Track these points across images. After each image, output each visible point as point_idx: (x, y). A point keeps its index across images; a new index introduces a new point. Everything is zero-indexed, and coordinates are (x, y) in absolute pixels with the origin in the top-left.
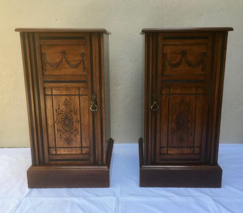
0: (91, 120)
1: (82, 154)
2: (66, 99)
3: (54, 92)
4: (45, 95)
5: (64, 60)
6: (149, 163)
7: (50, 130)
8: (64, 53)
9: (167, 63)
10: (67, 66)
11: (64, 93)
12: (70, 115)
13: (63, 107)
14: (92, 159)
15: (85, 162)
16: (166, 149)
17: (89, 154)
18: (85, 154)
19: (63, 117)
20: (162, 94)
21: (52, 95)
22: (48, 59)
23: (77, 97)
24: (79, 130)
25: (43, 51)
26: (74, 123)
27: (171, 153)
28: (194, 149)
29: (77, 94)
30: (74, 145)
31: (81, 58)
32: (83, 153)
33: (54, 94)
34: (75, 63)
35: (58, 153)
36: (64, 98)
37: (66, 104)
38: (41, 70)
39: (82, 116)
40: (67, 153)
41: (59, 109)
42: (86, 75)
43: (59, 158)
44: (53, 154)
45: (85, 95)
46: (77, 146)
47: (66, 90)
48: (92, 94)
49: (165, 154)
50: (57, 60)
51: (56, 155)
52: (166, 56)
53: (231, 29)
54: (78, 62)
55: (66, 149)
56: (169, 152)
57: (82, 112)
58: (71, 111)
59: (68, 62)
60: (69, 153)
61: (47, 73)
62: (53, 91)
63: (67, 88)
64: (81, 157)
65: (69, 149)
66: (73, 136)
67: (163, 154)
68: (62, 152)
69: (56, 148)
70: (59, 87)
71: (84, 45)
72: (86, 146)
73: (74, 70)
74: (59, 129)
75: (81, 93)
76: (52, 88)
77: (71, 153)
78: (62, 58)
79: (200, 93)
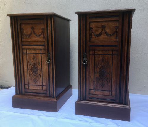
0: (47, 69)
2: (34, 56)
4: (23, 53)
5: (33, 32)
6: (82, 99)
7: (25, 74)
8: (33, 28)
9: (92, 34)
10: (34, 36)
11: (33, 52)
12: (36, 65)
13: (32, 61)
14: (48, 93)
15: (44, 95)
16: (93, 90)
17: (46, 90)
19: (32, 66)
20: (89, 54)
21: (27, 53)
22: (24, 32)
23: (40, 54)
24: (41, 75)
25: (22, 27)
27: (96, 94)
28: (111, 92)
30: (38, 84)
31: (42, 31)
32: (43, 89)
34: (39, 34)
35: (30, 88)
36: (33, 55)
37: (34, 59)
38: (21, 39)
39: (42, 66)
40: (34, 88)
41: (30, 61)
42: (45, 41)
43: (30, 91)
44: (27, 89)
45: (44, 54)
46: (40, 85)
47: (34, 50)
48: (48, 53)
50: (29, 33)
51: (29, 89)
52: (92, 29)
55: (34, 86)
58: (37, 63)
59: (35, 34)
61: (24, 40)
62: (27, 51)
64: (42, 92)
66: (38, 79)
67: (91, 94)
68: (32, 87)
69: (28, 85)
70: (30, 49)
71: (43, 23)
72: (45, 85)
73: (38, 38)
74: (30, 73)
75: (42, 52)
76: (26, 49)
77: (36, 89)
78: (32, 31)
79: (115, 54)
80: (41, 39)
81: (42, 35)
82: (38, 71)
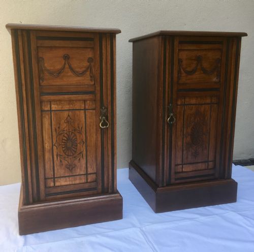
0: (99, 139)
1: (87, 182)
2: (69, 116)
3: (54, 107)
4: (42, 111)
5: (67, 66)
6: (165, 185)
7: (48, 156)
8: (66, 58)
10: (70, 74)
11: (67, 107)
12: (73, 134)
13: (64, 126)
14: (100, 187)
15: (91, 192)
16: (181, 166)
17: (96, 181)
19: (64, 138)
20: (177, 105)
21: (51, 111)
22: (46, 65)
23: (82, 113)
24: (85, 153)
25: (40, 55)
26: (78, 145)
27: (186, 171)
28: (208, 164)
29: (82, 108)
30: (78, 172)
31: (89, 64)
32: (89, 181)
33: (53, 109)
34: (80, 70)
35: (57, 184)
36: (66, 114)
37: (68, 122)
38: (37, 80)
39: (88, 134)
40: (68, 183)
41: (59, 128)
42: (94, 85)
43: (59, 190)
44: (51, 187)
45: (92, 109)
46: (82, 173)
47: (69, 104)
48: (101, 108)
49: (180, 172)
50: (59, 67)
51: (55, 187)
52: (182, 62)
53: (245, 35)
54: (85, 69)
55: (68, 179)
56: (184, 170)
57: (88, 129)
58: (75, 130)
59: (72, 69)
60: (71, 183)
61: (44, 83)
62: (52, 106)
63: (70, 101)
64: (87, 186)
65: (71, 178)
66: (76, 162)
67: (178, 173)
68: (62, 182)
69: (54, 178)
70: (60, 100)
71: (93, 48)
72: (92, 172)
73: (79, 78)
74: (59, 153)
75: (87, 107)
76: (50, 102)
77: (73, 183)
78: (65, 64)
79: (215, 102)
80: (86, 80)
81: (88, 73)
82: (77, 146)
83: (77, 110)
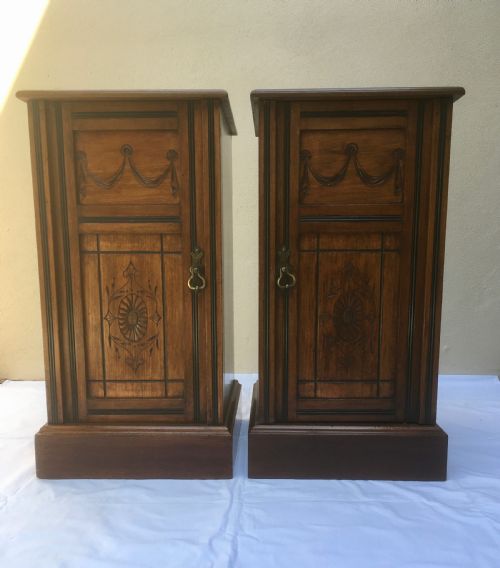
0: (190, 312)
1: (166, 397)
2: (131, 263)
3: (104, 246)
4: (82, 252)
5: (127, 167)
7: (93, 337)
8: (126, 151)
10: (133, 182)
11: (127, 247)
12: (139, 300)
13: (122, 282)
14: (190, 409)
15: (173, 417)
17: (182, 396)
18: (173, 397)
19: (123, 306)
21: (98, 252)
22: (89, 165)
23: (157, 257)
24: (161, 337)
25: (80, 147)
26: (150, 321)
28: (378, 387)
29: (156, 250)
30: (148, 374)
31: (169, 163)
32: (170, 394)
33: (103, 249)
34: (155, 175)
35: (111, 393)
36: (126, 259)
37: (130, 276)
38: (74, 192)
39: (167, 302)
40: (130, 394)
41: (113, 285)
42: (179, 204)
43: (112, 405)
44: (98, 398)
45: (178, 253)
46: (156, 377)
47: (132, 241)
48: (192, 250)
50: (112, 169)
51: (105, 397)
52: (310, 157)
54: (161, 173)
55: (129, 386)
56: (318, 394)
57: (168, 293)
58: (142, 292)
59: (136, 173)
60: (135, 395)
61: (87, 199)
62: (101, 243)
63: (134, 236)
64: (165, 403)
65: (135, 384)
66: (145, 354)
68: (120, 391)
69: (104, 381)
70: (115, 234)
71: (175, 131)
72: (176, 377)
73: (153, 191)
74: (113, 335)
75: (165, 248)
76: (98, 235)
77: (140, 395)
78: (124, 164)
79: (392, 248)
80: (164, 195)
81: (168, 181)
82: (146, 322)
83: (146, 252)
